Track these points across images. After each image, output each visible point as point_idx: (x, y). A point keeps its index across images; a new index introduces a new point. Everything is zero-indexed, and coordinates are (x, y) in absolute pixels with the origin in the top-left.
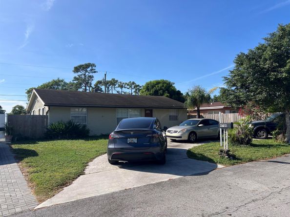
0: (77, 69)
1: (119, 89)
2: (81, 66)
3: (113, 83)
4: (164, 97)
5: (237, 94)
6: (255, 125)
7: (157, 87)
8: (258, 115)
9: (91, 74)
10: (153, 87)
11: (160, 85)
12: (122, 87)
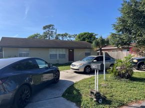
0: (45, 28)
1: (69, 38)
2: (46, 26)
3: (66, 35)
4: (86, 42)
5: (122, 37)
6: (138, 60)
7: (84, 36)
8: (142, 52)
9: (52, 30)
10: (82, 36)
11: (86, 35)
12: (70, 37)
